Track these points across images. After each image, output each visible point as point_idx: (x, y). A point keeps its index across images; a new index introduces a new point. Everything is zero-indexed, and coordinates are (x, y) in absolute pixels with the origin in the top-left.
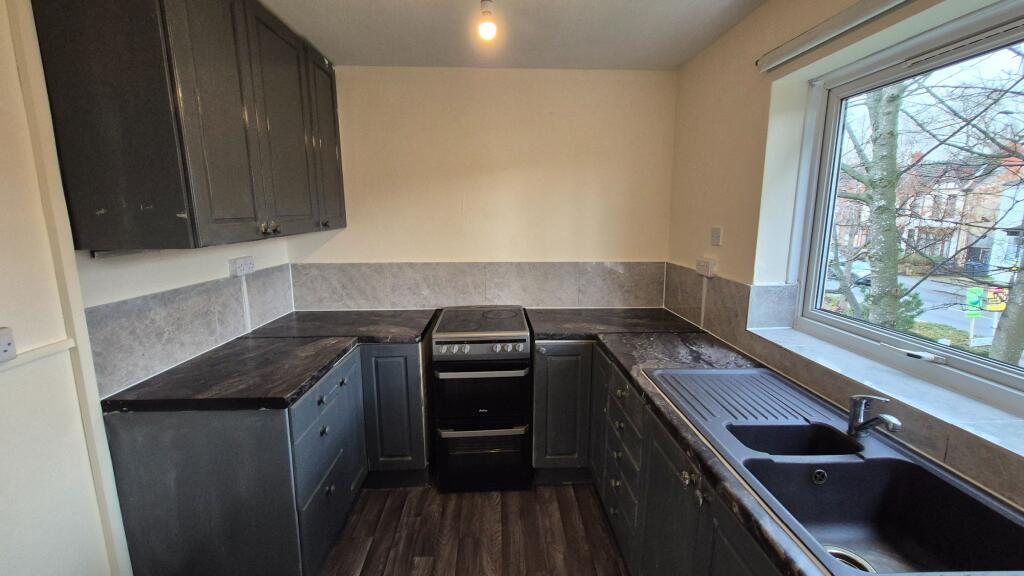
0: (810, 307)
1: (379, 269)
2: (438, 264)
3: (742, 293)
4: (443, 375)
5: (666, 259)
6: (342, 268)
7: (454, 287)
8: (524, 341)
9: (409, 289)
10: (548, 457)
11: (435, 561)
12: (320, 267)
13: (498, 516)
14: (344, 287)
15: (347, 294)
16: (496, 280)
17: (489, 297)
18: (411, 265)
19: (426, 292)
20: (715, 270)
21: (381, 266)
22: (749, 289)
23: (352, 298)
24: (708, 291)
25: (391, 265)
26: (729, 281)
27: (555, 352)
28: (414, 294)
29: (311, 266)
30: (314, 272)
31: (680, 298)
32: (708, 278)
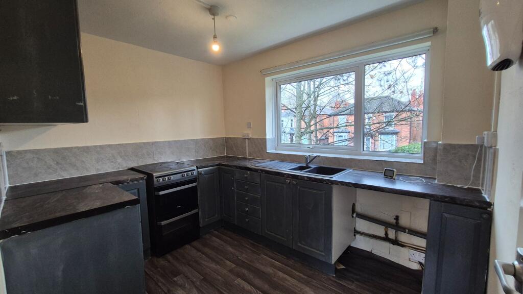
0: (279, 143)
1: (86, 149)
2: (126, 144)
3: (264, 141)
4: (161, 193)
5: (224, 136)
6: (56, 151)
7: (136, 156)
8: (195, 170)
9: (109, 159)
10: (206, 220)
11: (184, 275)
12: (36, 152)
13: (195, 251)
14: (58, 163)
15: (61, 168)
16: (159, 150)
17: (156, 159)
18: (109, 146)
19: (119, 160)
20: (251, 136)
21: (88, 147)
22: (266, 139)
23: (65, 170)
24: (248, 144)
25: (95, 146)
26: (257, 139)
27: (207, 173)
28: (112, 162)
29: (26, 151)
30: (29, 156)
31: (234, 149)
32: (248, 139)
